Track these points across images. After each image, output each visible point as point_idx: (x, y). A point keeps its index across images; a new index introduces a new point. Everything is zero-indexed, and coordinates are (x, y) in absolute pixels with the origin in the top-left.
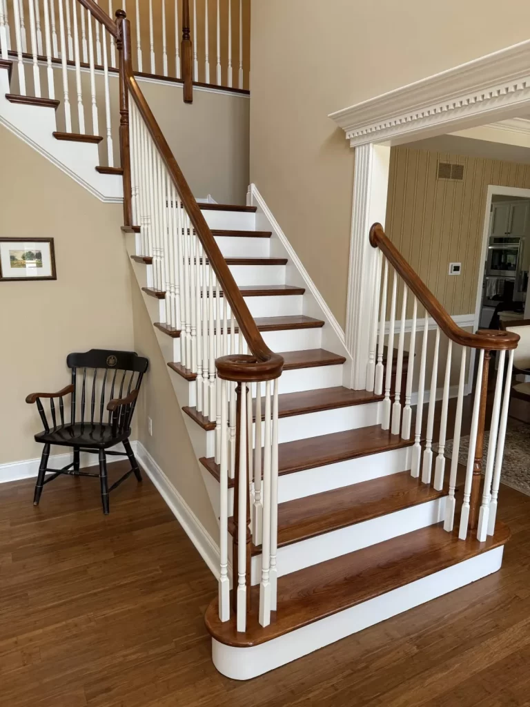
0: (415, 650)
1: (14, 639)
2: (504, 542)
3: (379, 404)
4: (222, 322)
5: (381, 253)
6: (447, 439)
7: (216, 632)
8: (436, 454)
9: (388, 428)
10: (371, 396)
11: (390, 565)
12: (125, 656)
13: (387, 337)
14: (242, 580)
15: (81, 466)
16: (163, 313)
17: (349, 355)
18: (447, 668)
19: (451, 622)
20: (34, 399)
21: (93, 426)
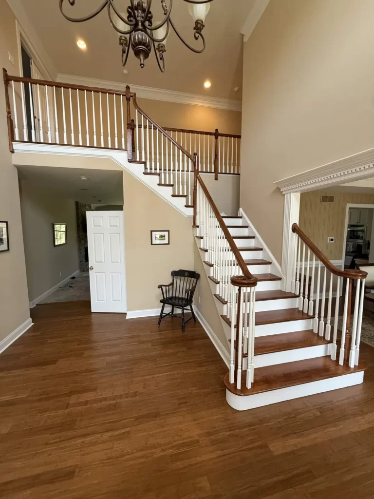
0: (319, 414)
1: (152, 376)
2: (365, 369)
3: (297, 299)
4: (231, 261)
5: (297, 235)
6: (331, 316)
7: (228, 387)
8: (326, 324)
9: (302, 309)
10: (294, 295)
11: (304, 372)
12: (192, 390)
13: (301, 269)
14: (240, 367)
15: (174, 313)
16: (207, 257)
17: (283, 277)
18: (335, 426)
19: (337, 404)
20: (160, 287)
21: (179, 298)
